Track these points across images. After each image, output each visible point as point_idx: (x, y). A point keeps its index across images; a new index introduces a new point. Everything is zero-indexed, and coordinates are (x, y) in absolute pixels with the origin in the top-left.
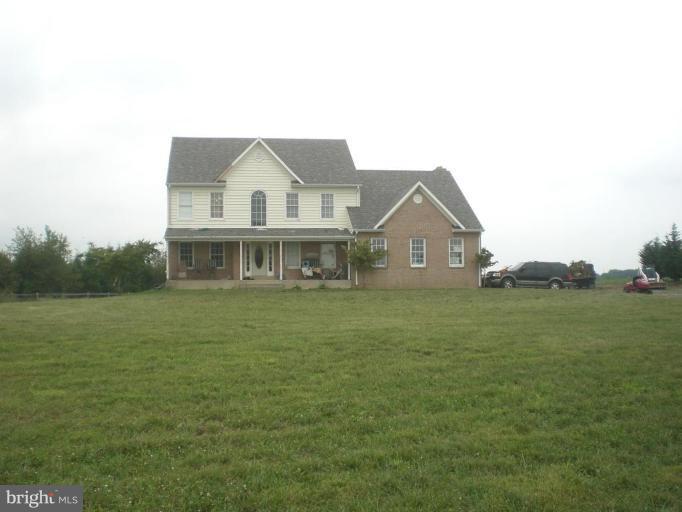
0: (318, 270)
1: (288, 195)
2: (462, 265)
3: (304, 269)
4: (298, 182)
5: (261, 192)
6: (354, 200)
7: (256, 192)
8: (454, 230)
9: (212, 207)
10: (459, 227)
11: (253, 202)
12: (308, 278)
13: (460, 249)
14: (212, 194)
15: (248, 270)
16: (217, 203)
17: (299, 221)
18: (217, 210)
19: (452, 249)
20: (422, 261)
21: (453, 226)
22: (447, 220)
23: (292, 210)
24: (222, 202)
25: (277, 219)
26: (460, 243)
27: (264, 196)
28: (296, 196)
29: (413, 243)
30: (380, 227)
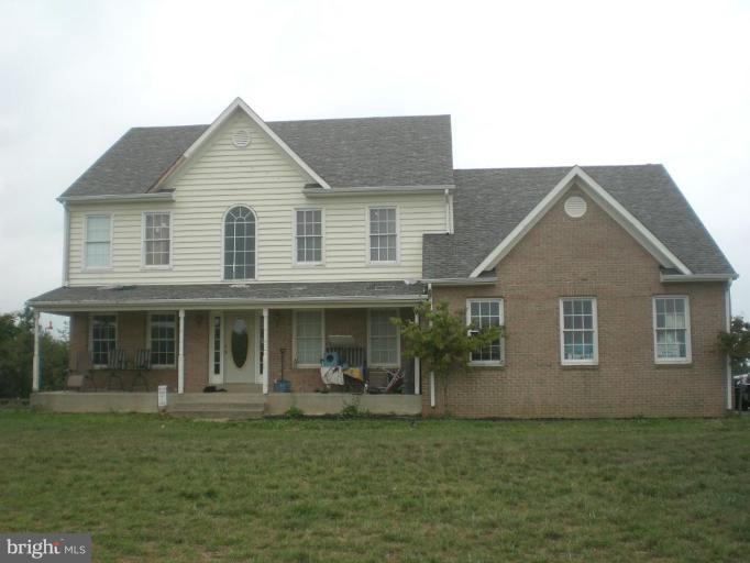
0: (356, 373)
1: (300, 214)
2: (687, 359)
3: (325, 370)
4: (318, 186)
5: (245, 211)
6: (441, 220)
7: (235, 211)
8: (664, 278)
9: (149, 245)
10: (675, 271)
11: (229, 230)
12: (336, 388)
13: (681, 321)
14: (149, 219)
15: (217, 371)
16: (158, 235)
17: (322, 267)
18: (158, 250)
19: (661, 321)
20: (589, 350)
21: (661, 268)
22: (646, 254)
23: (309, 244)
24: (166, 232)
25: (277, 263)
26: (680, 309)
27: (252, 218)
28: (318, 215)
29: (567, 310)
30: (483, 274)
